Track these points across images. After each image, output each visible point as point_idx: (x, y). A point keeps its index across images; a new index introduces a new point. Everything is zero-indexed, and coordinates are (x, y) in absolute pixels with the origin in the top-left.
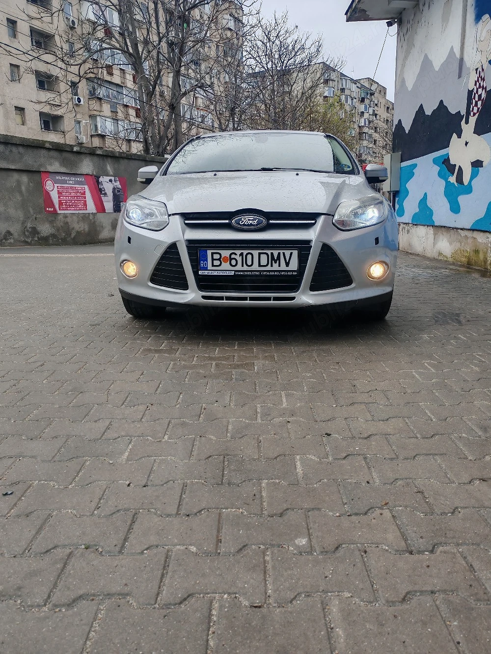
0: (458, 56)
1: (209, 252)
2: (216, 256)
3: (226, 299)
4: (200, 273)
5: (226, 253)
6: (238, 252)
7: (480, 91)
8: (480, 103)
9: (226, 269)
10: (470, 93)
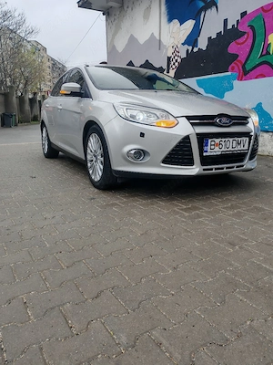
0: (158, 38)
1: (210, 140)
2: (213, 143)
3: (214, 169)
4: (204, 154)
5: (217, 141)
6: (223, 140)
7: (176, 58)
8: (177, 64)
9: (217, 151)
10: (169, 58)
